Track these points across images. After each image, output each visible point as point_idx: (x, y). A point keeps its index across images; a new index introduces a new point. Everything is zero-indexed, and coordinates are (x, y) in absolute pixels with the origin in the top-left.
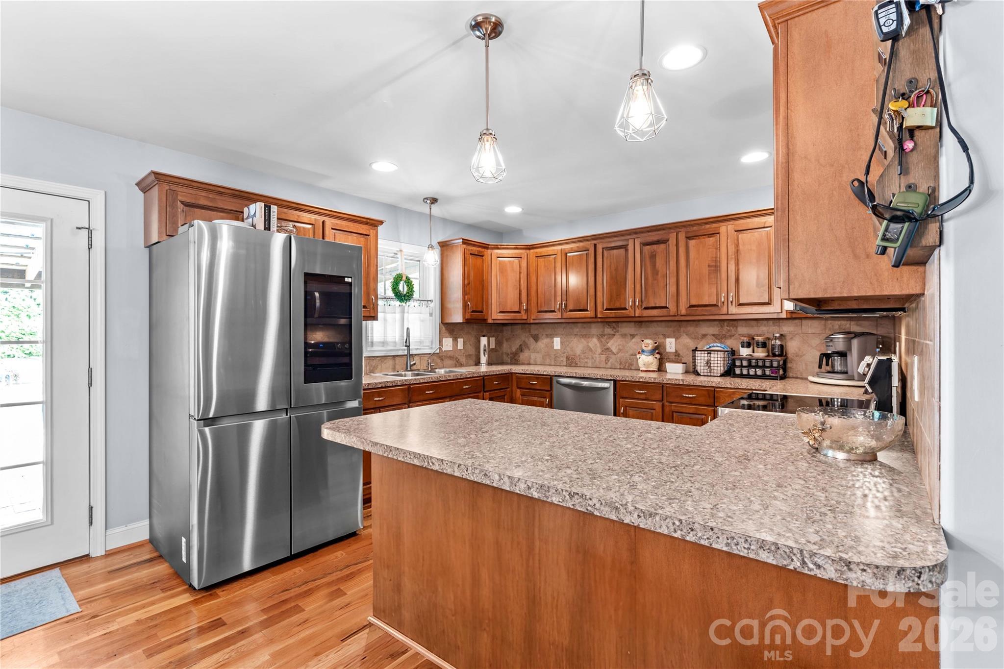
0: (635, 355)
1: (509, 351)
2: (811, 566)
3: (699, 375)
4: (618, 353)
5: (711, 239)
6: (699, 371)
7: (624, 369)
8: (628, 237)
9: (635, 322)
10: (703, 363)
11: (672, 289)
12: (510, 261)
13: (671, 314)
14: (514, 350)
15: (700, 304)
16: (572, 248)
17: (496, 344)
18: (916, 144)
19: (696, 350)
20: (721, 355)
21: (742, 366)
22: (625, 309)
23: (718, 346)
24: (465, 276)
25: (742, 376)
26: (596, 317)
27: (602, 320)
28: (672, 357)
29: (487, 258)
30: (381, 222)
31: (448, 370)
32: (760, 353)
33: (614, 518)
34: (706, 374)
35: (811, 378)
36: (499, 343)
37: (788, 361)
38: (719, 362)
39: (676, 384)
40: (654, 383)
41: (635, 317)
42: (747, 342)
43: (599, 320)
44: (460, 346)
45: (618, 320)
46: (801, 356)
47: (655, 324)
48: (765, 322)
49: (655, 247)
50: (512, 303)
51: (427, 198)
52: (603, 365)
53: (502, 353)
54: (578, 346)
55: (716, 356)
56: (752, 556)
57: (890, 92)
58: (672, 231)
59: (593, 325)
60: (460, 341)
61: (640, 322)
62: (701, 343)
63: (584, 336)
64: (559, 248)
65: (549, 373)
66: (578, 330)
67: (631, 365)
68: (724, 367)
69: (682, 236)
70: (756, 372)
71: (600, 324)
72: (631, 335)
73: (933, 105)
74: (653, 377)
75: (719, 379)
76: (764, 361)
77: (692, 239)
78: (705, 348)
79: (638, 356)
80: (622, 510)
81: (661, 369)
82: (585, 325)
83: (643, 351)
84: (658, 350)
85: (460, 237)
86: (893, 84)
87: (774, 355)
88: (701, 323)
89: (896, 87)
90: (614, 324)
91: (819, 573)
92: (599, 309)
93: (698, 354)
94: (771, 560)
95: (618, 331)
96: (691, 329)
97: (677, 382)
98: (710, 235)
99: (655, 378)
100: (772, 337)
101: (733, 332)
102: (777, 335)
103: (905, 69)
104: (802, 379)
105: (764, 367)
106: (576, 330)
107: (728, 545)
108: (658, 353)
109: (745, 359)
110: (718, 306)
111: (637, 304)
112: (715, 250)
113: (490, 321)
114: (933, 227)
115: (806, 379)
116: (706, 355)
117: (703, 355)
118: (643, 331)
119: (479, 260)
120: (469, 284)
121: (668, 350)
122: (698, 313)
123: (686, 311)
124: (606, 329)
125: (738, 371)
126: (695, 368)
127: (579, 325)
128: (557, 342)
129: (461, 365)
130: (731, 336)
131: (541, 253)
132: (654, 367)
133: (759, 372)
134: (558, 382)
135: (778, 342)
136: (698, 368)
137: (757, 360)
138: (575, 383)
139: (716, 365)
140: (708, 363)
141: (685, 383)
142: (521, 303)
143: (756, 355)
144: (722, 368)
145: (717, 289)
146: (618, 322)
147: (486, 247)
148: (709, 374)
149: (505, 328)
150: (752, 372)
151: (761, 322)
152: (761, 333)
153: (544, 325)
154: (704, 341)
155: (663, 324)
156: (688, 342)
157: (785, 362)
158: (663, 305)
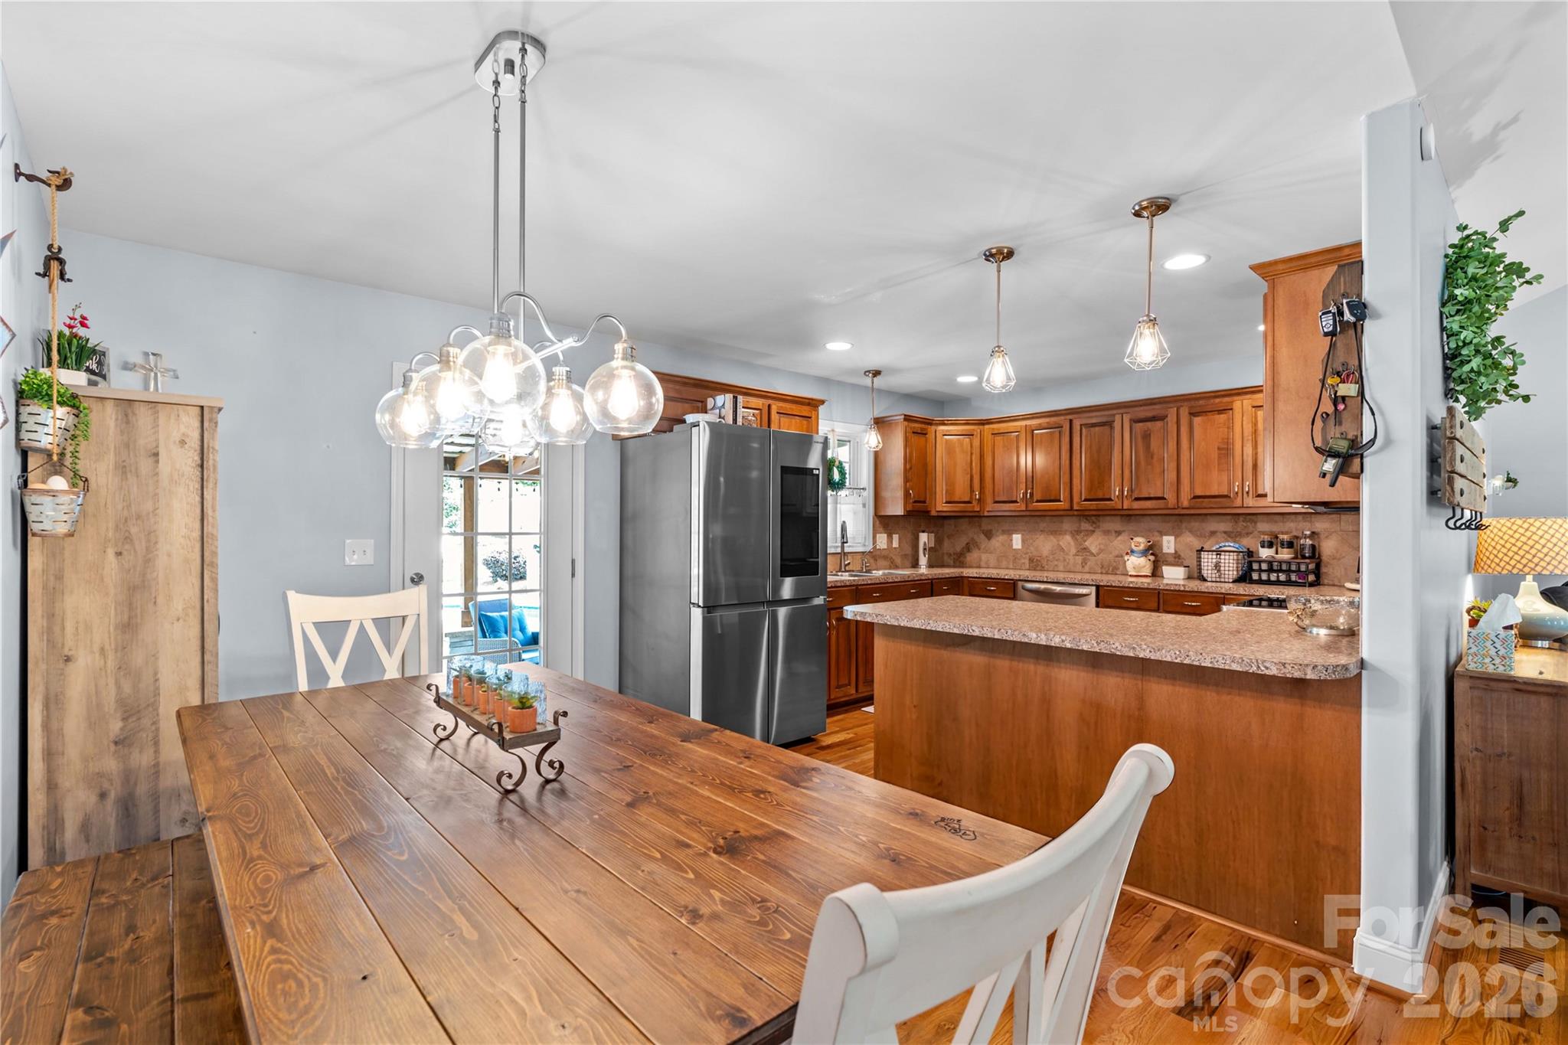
0: (1122, 556)
1: (951, 551)
2: (1263, 668)
3: (1205, 580)
4: (1098, 554)
5: (1222, 416)
6: (1205, 575)
7: (1107, 573)
8: (1115, 412)
9: (1122, 515)
10: (1211, 565)
11: (1171, 476)
12: (959, 440)
13: (1170, 506)
14: (958, 549)
15: (1208, 494)
16: (1040, 424)
17: (936, 541)
18: (1346, 406)
19: (1202, 550)
20: (1233, 556)
21: (1260, 570)
22: (1110, 500)
23: (1230, 545)
24: (907, 460)
25: (1260, 582)
26: (1071, 509)
27: (1079, 513)
28: (1171, 559)
29: (931, 436)
30: (822, 402)
31: (886, 571)
32: (1285, 555)
33: (1132, 655)
34: (1214, 579)
35: (1348, 585)
36: (939, 541)
37: (1322, 564)
38: (1231, 565)
39: (1175, 590)
40: (1147, 589)
41: (1123, 509)
42: (1269, 542)
43: (1076, 513)
44: (895, 544)
45: (1100, 513)
46: (1339, 559)
47: (1148, 518)
48: (1293, 517)
49: (1149, 424)
50: (961, 492)
51: (869, 371)
52: (1079, 568)
53: (943, 554)
54: (1045, 545)
55: (1227, 557)
56: (1227, 668)
57: (1329, 370)
58: (1172, 405)
59: (1066, 519)
60: (896, 537)
61: (1128, 516)
62: (1209, 543)
63: (1054, 533)
64: (1024, 423)
65: (1012, 577)
66: (1045, 525)
67: (1116, 567)
68: (1237, 571)
69: (1184, 412)
70: (1278, 577)
71: (1074, 518)
72: (1116, 532)
73: (1356, 383)
74: (1146, 582)
75: (1231, 585)
76: (1289, 563)
77: (1198, 416)
78: (1214, 549)
79: (1126, 558)
80: (1138, 649)
81: (1156, 573)
82: (1055, 519)
83: (1132, 551)
84: (1152, 550)
85: (900, 413)
86: (1332, 364)
87: (1304, 557)
88: (1209, 517)
89: (1334, 366)
90: (1093, 518)
91: (1267, 672)
92: (1076, 499)
93: (1204, 555)
94: (1239, 669)
95: (1099, 527)
96: (1195, 525)
97: (1177, 588)
98: (1220, 412)
99: (1149, 584)
100: (1300, 535)
101: (1251, 529)
102: (1308, 533)
103: (1341, 356)
104: (1340, 586)
105: (1288, 571)
106: (1043, 525)
107: (1211, 662)
108: (1152, 554)
109: (1264, 561)
110: (1230, 497)
111: (1126, 493)
112: (1226, 430)
113: (933, 513)
114: (1357, 461)
115: (1344, 586)
116: (1214, 557)
117: (1210, 557)
118: (1132, 526)
119: (922, 439)
120: (911, 468)
121: (1165, 550)
122: (1204, 505)
123: (1189, 503)
124: (1083, 524)
125: (1255, 576)
126: (1200, 572)
127: (1047, 518)
128: (1017, 540)
129: (897, 567)
130: (1248, 534)
131: (999, 429)
132: (1147, 571)
133: (1282, 577)
134: (1024, 588)
135: (1309, 542)
136: (1205, 573)
137: (1280, 562)
138: (1045, 589)
139: (1227, 569)
140: (1217, 566)
141: (1187, 589)
142: (972, 491)
143: (1279, 557)
144: (1235, 573)
145: (1229, 476)
146: (1099, 516)
147: (929, 422)
148: (1218, 580)
149: (947, 522)
150: (1273, 577)
151: (1288, 516)
152: (1286, 530)
153: (999, 518)
154: (1213, 540)
155: (1159, 517)
156: (1191, 541)
157: (1318, 566)
158: (1160, 495)
